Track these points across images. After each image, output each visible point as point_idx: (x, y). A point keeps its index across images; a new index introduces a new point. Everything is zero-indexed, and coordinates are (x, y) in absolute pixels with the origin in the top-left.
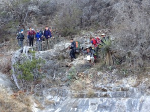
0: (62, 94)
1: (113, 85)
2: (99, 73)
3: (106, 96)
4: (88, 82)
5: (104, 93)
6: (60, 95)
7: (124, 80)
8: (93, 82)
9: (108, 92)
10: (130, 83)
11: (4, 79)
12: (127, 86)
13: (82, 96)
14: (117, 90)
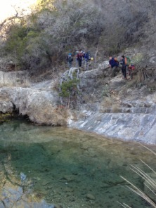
0: (94, 109)
1: (137, 102)
2: (129, 90)
3: (129, 111)
4: (118, 99)
5: (128, 109)
6: (93, 110)
7: (148, 97)
8: (121, 98)
9: (132, 107)
10: (154, 99)
11: (54, 96)
12: (151, 102)
13: (109, 111)
14: (140, 106)
